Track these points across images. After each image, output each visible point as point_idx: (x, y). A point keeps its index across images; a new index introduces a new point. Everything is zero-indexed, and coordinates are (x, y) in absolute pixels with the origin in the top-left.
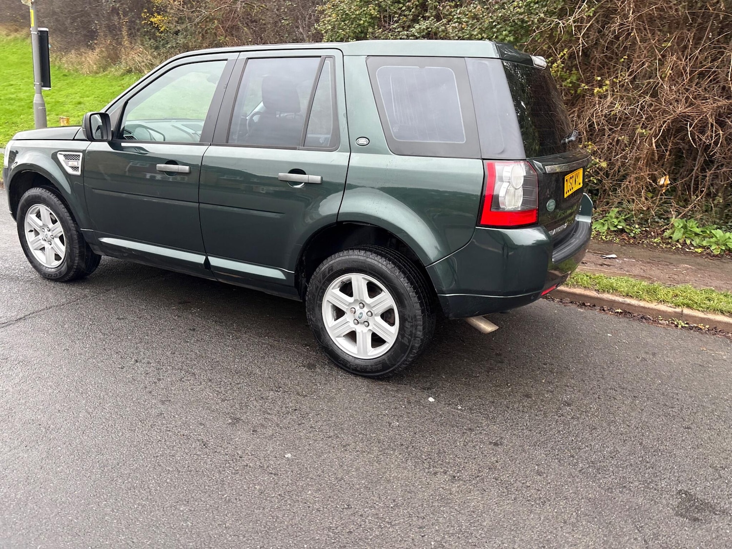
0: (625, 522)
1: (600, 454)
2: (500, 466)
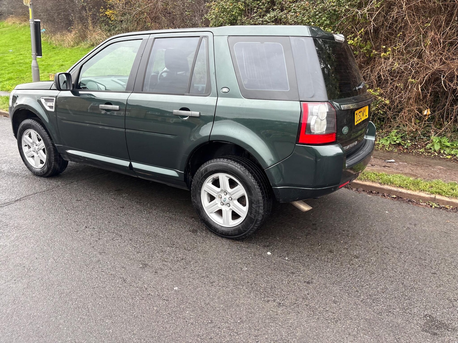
0: (389, 335)
1: (375, 290)
2: (310, 297)
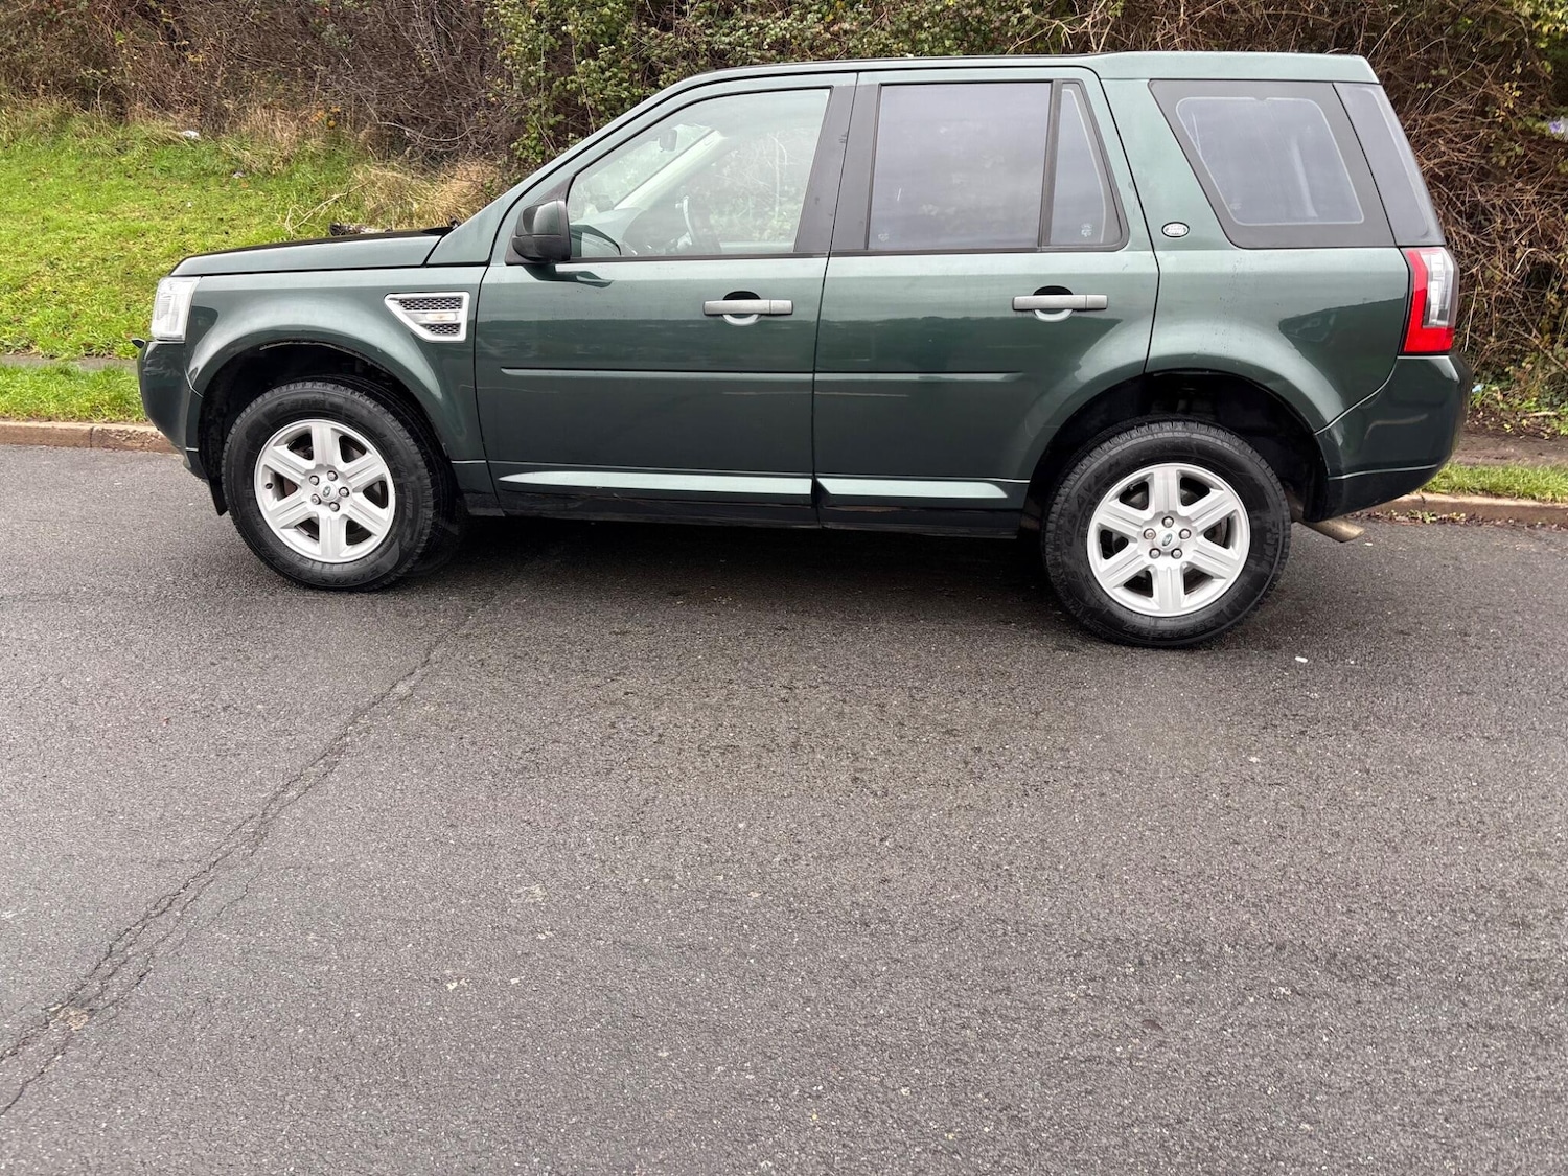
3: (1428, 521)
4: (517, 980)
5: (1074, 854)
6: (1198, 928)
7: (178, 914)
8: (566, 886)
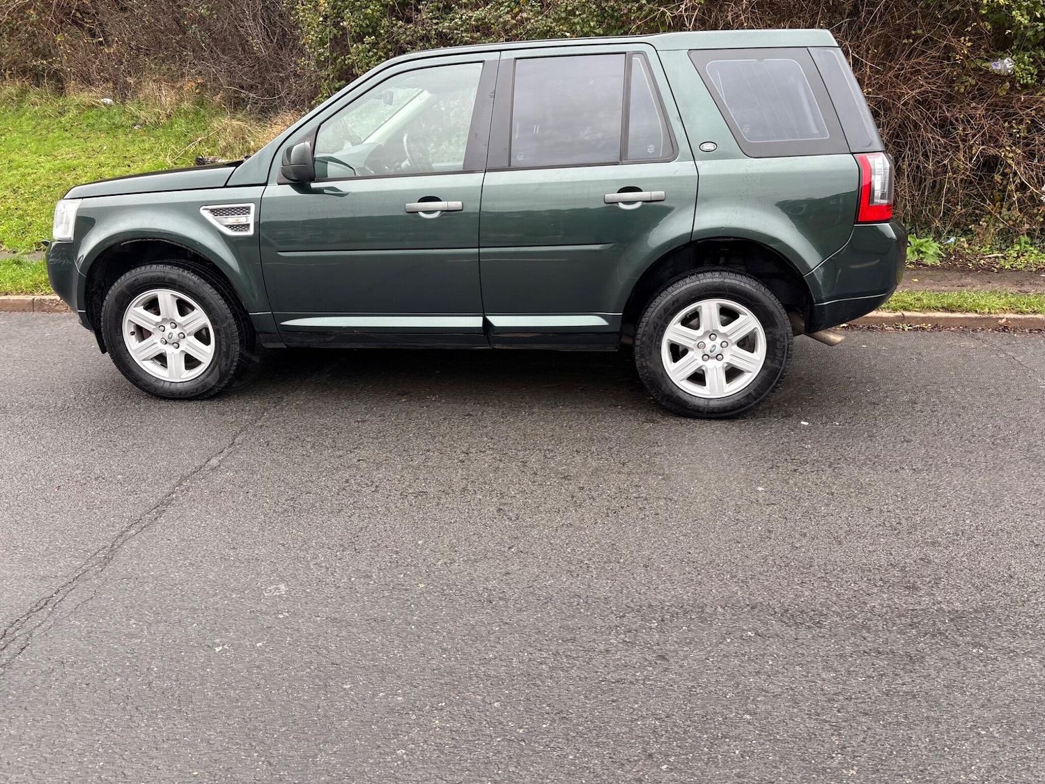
3: (906, 330)
4: (261, 644)
5: (632, 552)
6: (703, 597)
7: (50, 609)
8: (301, 584)
